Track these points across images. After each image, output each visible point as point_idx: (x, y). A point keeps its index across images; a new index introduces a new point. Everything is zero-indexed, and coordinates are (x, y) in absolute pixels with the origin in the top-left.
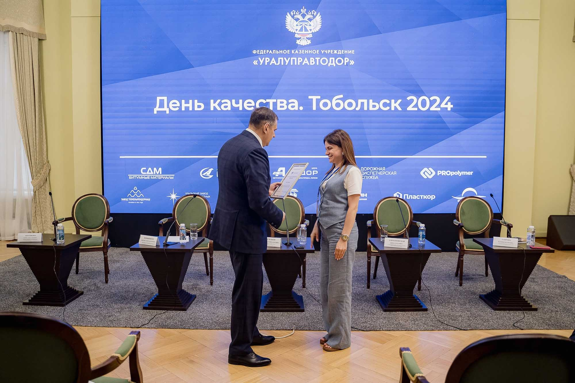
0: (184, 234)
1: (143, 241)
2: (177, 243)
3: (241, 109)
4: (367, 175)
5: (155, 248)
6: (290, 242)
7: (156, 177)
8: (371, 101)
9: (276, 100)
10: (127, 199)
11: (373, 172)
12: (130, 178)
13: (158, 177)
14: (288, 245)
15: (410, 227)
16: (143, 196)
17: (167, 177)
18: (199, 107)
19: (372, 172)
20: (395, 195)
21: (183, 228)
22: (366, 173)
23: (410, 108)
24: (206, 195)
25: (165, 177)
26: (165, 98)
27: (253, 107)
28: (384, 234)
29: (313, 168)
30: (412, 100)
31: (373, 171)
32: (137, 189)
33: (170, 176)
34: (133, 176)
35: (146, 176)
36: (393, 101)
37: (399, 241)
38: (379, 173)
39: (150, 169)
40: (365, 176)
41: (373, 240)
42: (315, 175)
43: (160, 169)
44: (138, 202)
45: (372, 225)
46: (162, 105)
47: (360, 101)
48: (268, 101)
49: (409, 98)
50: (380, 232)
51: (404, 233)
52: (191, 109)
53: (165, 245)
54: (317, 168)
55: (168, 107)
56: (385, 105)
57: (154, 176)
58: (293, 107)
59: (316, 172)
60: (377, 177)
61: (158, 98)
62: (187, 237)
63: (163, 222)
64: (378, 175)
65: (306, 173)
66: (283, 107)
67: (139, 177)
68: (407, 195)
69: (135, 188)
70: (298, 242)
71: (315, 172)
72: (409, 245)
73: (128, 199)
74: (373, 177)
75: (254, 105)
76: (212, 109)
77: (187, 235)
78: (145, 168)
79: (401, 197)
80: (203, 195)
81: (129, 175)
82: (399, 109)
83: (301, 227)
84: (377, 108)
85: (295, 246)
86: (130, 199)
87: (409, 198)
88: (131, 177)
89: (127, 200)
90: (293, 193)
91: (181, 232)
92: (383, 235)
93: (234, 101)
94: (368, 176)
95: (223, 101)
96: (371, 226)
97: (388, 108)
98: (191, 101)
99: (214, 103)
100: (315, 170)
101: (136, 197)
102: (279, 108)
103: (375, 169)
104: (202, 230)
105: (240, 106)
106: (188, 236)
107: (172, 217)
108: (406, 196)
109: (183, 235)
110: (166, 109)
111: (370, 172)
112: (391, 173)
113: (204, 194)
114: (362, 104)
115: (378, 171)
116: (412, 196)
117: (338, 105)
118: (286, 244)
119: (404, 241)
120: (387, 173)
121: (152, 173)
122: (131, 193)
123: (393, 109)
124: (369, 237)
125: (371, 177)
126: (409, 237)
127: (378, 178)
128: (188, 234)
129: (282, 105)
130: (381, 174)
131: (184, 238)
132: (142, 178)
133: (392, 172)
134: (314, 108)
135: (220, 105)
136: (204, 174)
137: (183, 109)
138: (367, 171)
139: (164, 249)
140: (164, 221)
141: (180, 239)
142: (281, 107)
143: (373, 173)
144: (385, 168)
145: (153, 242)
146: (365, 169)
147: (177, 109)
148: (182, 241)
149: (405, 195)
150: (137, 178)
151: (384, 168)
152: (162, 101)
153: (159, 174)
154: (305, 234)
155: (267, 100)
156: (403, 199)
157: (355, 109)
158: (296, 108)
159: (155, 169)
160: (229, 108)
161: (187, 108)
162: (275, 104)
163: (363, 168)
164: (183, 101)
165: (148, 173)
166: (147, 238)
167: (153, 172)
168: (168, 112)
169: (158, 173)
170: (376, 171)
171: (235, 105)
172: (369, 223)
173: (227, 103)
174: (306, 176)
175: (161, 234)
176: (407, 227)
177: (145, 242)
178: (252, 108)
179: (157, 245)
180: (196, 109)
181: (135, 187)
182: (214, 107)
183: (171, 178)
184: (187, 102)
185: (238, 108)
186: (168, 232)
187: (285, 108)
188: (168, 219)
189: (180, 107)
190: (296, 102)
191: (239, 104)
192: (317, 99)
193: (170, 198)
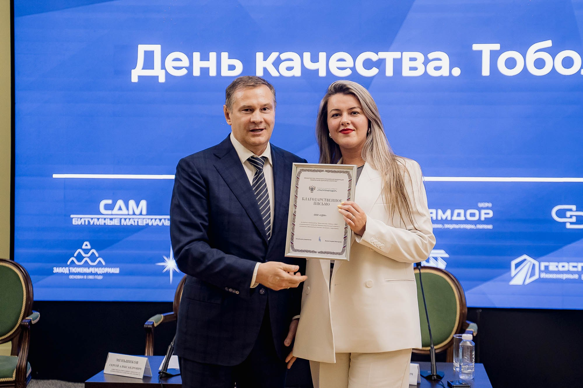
1: (115, 368)
3: (322, 73)
5: (141, 382)
6: (438, 374)
7: (135, 221)
9: (399, 53)
10: (67, 268)
12: (75, 222)
13: (138, 221)
14: (435, 380)
16: (104, 263)
17: (157, 220)
18: (232, 68)
25: (153, 220)
26: (157, 49)
27: (348, 69)
29: (481, 205)
32: (89, 247)
33: (165, 219)
34: (81, 218)
35: (111, 219)
39: (120, 203)
42: (487, 221)
43: (143, 204)
44: (91, 277)
46: (149, 64)
48: (382, 55)
52: (213, 73)
53: (164, 375)
54: (490, 205)
55: (163, 67)
57: (130, 219)
58: (438, 68)
59: (488, 214)
61: (142, 48)
63: (153, 324)
65: (465, 216)
66: (415, 69)
67: (96, 220)
69: (87, 245)
70: (456, 375)
71: (485, 214)
73: (69, 270)
75: (352, 65)
76: (259, 73)
78: (110, 202)
81: (72, 216)
83: (461, 340)
85: (448, 383)
86: (74, 270)
88: (77, 220)
89: (65, 270)
90: (436, 259)
93: (307, 55)
95: (284, 56)
98: (213, 55)
99: (265, 59)
100: (487, 208)
101: (86, 265)
102: (406, 72)
105: (321, 67)
107: (172, 311)
110: (158, 72)
117: (540, 63)
118: (429, 378)
121: (125, 211)
122: (75, 255)
129: (413, 64)
132: (101, 222)
134: (486, 71)
135: (277, 63)
137: (196, 73)
139: (162, 385)
140: (156, 320)
142: (411, 69)
145: (137, 368)
147: (184, 72)
150: (92, 223)
152: (149, 56)
153: (141, 214)
154: (471, 355)
155: (380, 53)
158: (445, 72)
159: (132, 203)
160: (297, 72)
161: (205, 71)
162: (398, 63)
164: (196, 55)
165: (116, 211)
166: (123, 361)
167: (128, 209)
168: (162, 79)
169: (137, 212)
171: (310, 66)
173: (292, 60)
174: (466, 222)
175: (149, 350)
177: (119, 368)
178: (347, 73)
179: (145, 377)
180: (225, 72)
181: (85, 243)
182: (265, 70)
183: (166, 223)
184: (205, 57)
185: (317, 71)
186: (170, 347)
187: (420, 72)
188: (164, 316)
189: (190, 69)
190: (444, 59)
191: (318, 62)
192: (491, 51)
193: (164, 267)
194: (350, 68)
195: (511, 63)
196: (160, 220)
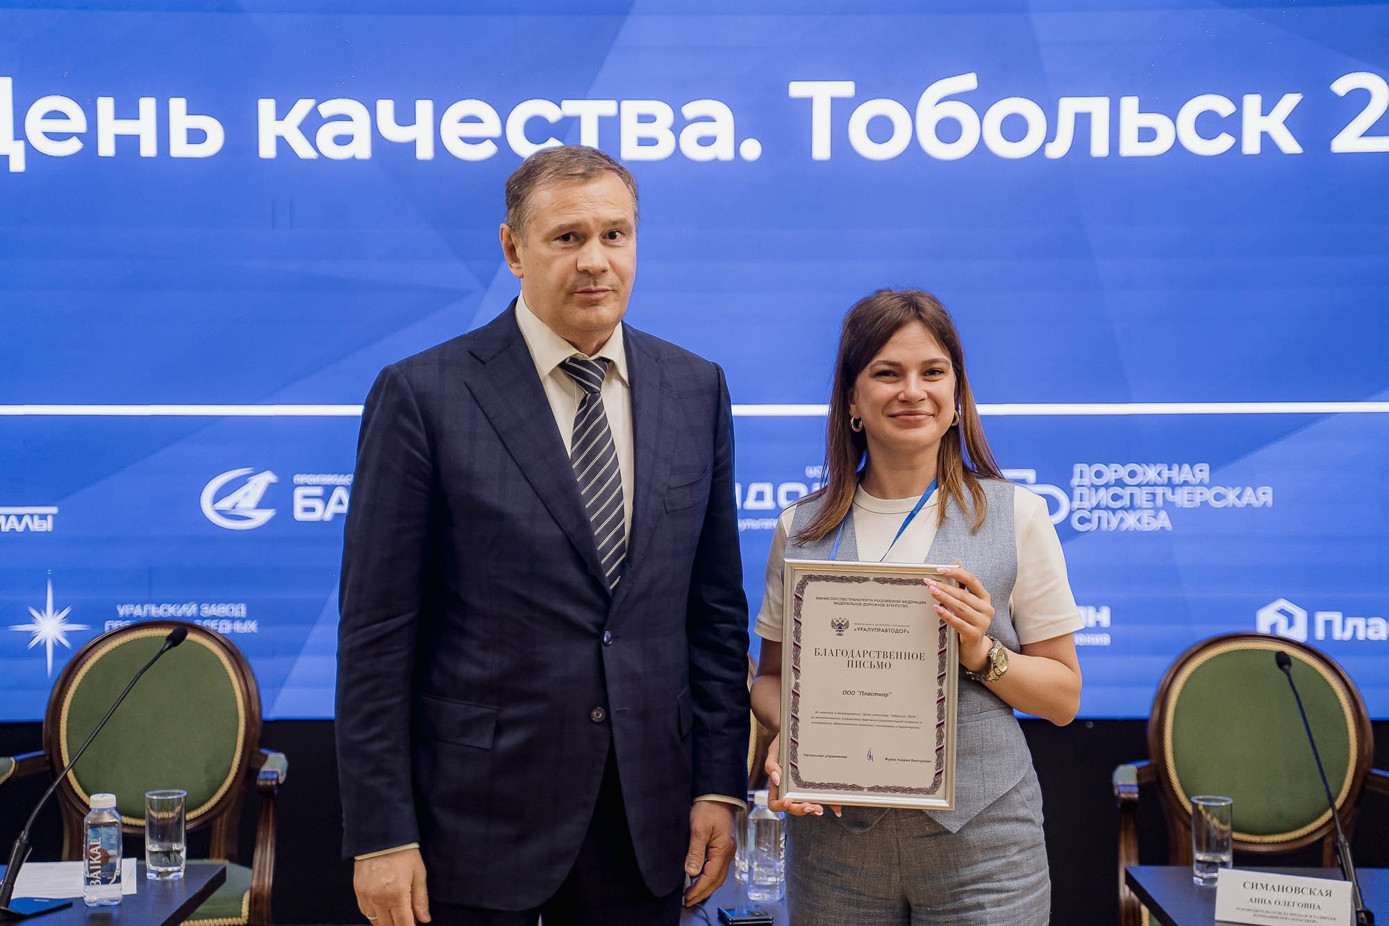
0: (111, 852)
2: (66, 905)
3: (425, 152)
4: (1107, 508)
8: (1130, 104)
9: (613, 104)
11: (1146, 490)
15: (1357, 803)
17: (13, 519)
18: (196, 136)
19: (1136, 490)
20: (1266, 619)
21: (107, 818)
22: (1104, 496)
23: (1349, 141)
24: (233, 620)
26: (2, 88)
27: (488, 143)
28: (1213, 845)
29: (812, 471)
30: (1361, 98)
31: (1139, 485)
33: (32, 516)
36: (1252, 103)
37: (1298, 890)
38: (1173, 494)
40: (1096, 514)
41: (1149, 877)
45: (1140, 786)
47: (1069, 107)
48: (571, 107)
49: (1342, 86)
50: (1188, 828)
51: (1322, 840)
52: (148, 148)
55: (20, 133)
56: (1208, 125)
58: (706, 141)
60: (1164, 521)
62: (128, 867)
64: (1169, 506)
65: (775, 498)
66: (651, 142)
68: (1336, 617)
72: (1357, 913)
74: (1139, 520)
75: (496, 131)
76: (267, 150)
77: (126, 855)
79: (1299, 634)
80: (213, 618)
82: (1289, 145)
84: (1160, 146)
85: (720, 912)
87: (1348, 635)
91: (94, 842)
92: (1208, 849)
93: (386, 108)
94: (1114, 511)
95: (327, 109)
96: (1136, 796)
97: (1223, 143)
98: (148, 106)
99: (281, 115)
102: (630, 151)
103: (1150, 473)
104: (213, 819)
105: (420, 136)
106: (133, 861)
107: (39, 749)
108: (1329, 624)
109: (106, 858)
111: (1128, 491)
112: (1239, 497)
113: (222, 610)
114: (1083, 121)
115: (1170, 484)
116: (1360, 622)
117: (948, 130)
119: (1329, 894)
120: (1218, 497)
123: (1251, 146)
124: (1127, 862)
125: (1131, 520)
126: (1356, 866)
127: (1168, 525)
128: (132, 846)
129: (647, 130)
130: (1187, 505)
131: (108, 875)
133: (1249, 491)
134: (821, 149)
135: (310, 127)
136: (225, 504)
137: (106, 148)
138: (1107, 486)
141: (82, 881)
142: (643, 142)
143: (1145, 497)
144: (1206, 467)
146: (1099, 474)
147: (73, 146)
148: (99, 894)
149: (1321, 617)
151: (1202, 471)
155: (565, 103)
156: (1312, 644)
157: (1042, 148)
158: (723, 150)
160: (361, 149)
161: (127, 144)
162: (608, 129)
163: (1085, 467)
164: (106, 106)
168: (17, 164)
170: (1155, 485)
171: (393, 132)
172: (1126, 777)
173: (347, 118)
176: (1338, 804)
178: (486, 151)
180: (180, 148)
182: (281, 141)
183: (37, 526)
184: (127, 111)
185: (412, 145)
186: (17, 844)
187: (663, 150)
188: (16, 762)
189: (90, 138)
190: (722, 118)
191: (415, 124)
192: (834, 101)
193: (30, 636)
194: (494, 140)
195: (881, 129)
196: (20, 518)
